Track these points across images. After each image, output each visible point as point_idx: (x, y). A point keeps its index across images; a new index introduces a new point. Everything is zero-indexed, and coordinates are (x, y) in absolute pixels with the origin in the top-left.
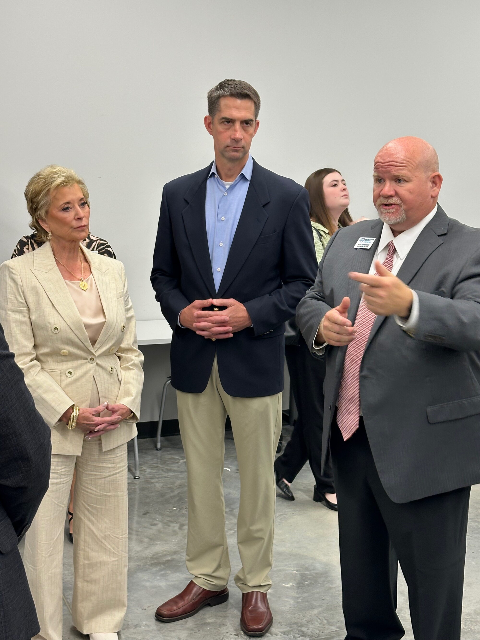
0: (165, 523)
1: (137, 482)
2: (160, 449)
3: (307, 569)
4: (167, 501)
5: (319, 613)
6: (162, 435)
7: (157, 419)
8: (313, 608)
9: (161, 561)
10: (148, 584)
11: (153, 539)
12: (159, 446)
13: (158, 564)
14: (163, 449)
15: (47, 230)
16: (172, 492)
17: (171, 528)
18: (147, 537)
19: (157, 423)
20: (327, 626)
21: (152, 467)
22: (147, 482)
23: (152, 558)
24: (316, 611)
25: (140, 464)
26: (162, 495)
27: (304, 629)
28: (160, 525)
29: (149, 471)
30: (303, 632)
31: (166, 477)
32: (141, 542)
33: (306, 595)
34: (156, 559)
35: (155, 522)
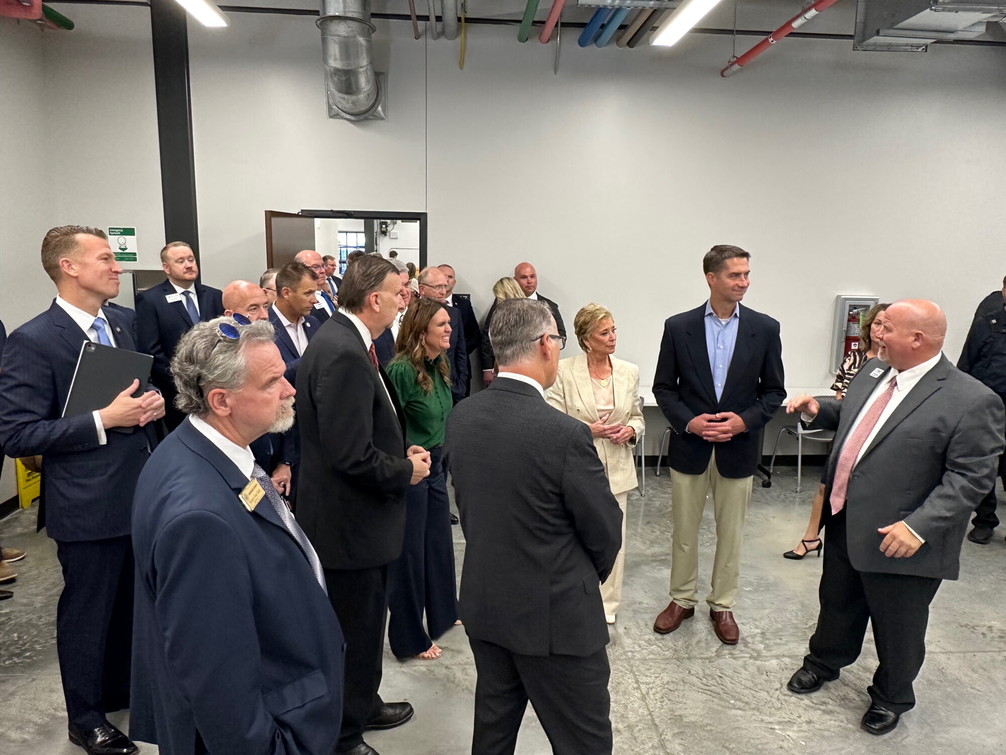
0: (661, 532)
1: (643, 499)
2: (659, 476)
3: (761, 579)
4: (663, 516)
5: (770, 613)
6: (661, 465)
7: (657, 454)
8: (765, 608)
9: (658, 559)
10: (648, 574)
11: (653, 543)
12: (658, 473)
13: (656, 561)
14: (661, 476)
15: (589, 346)
16: (667, 509)
17: (665, 536)
18: (649, 540)
19: (658, 457)
20: (774, 623)
21: (652, 488)
22: (650, 500)
23: (652, 556)
24: (767, 611)
25: (646, 486)
26: (660, 511)
27: (757, 623)
28: (658, 533)
29: (651, 491)
30: (756, 625)
31: (662, 497)
32: (645, 543)
33: (761, 598)
34: (655, 557)
35: (655, 530)
